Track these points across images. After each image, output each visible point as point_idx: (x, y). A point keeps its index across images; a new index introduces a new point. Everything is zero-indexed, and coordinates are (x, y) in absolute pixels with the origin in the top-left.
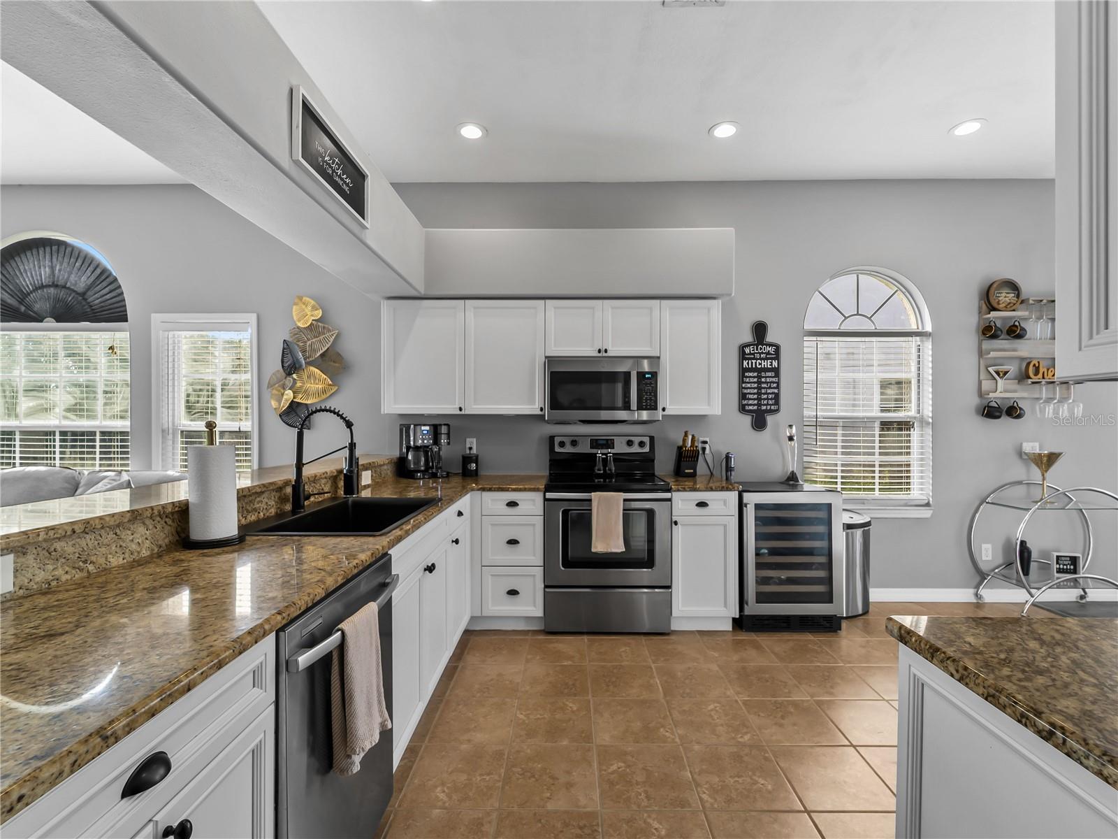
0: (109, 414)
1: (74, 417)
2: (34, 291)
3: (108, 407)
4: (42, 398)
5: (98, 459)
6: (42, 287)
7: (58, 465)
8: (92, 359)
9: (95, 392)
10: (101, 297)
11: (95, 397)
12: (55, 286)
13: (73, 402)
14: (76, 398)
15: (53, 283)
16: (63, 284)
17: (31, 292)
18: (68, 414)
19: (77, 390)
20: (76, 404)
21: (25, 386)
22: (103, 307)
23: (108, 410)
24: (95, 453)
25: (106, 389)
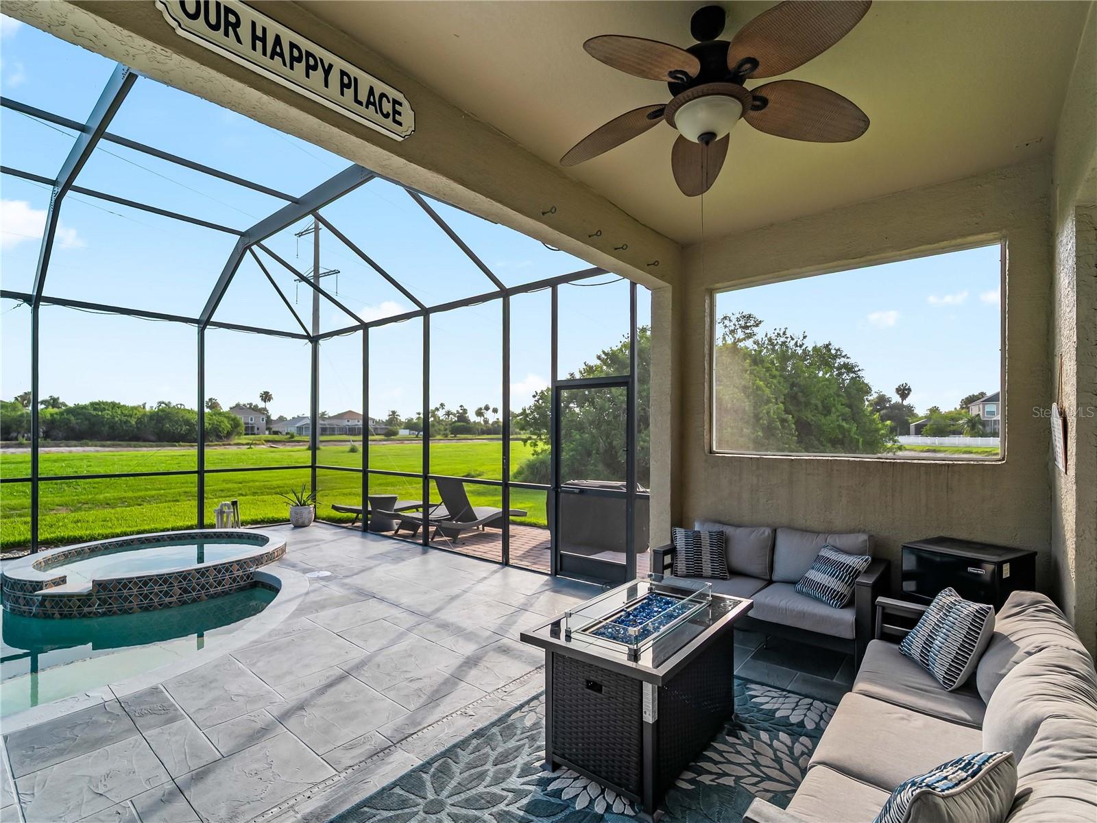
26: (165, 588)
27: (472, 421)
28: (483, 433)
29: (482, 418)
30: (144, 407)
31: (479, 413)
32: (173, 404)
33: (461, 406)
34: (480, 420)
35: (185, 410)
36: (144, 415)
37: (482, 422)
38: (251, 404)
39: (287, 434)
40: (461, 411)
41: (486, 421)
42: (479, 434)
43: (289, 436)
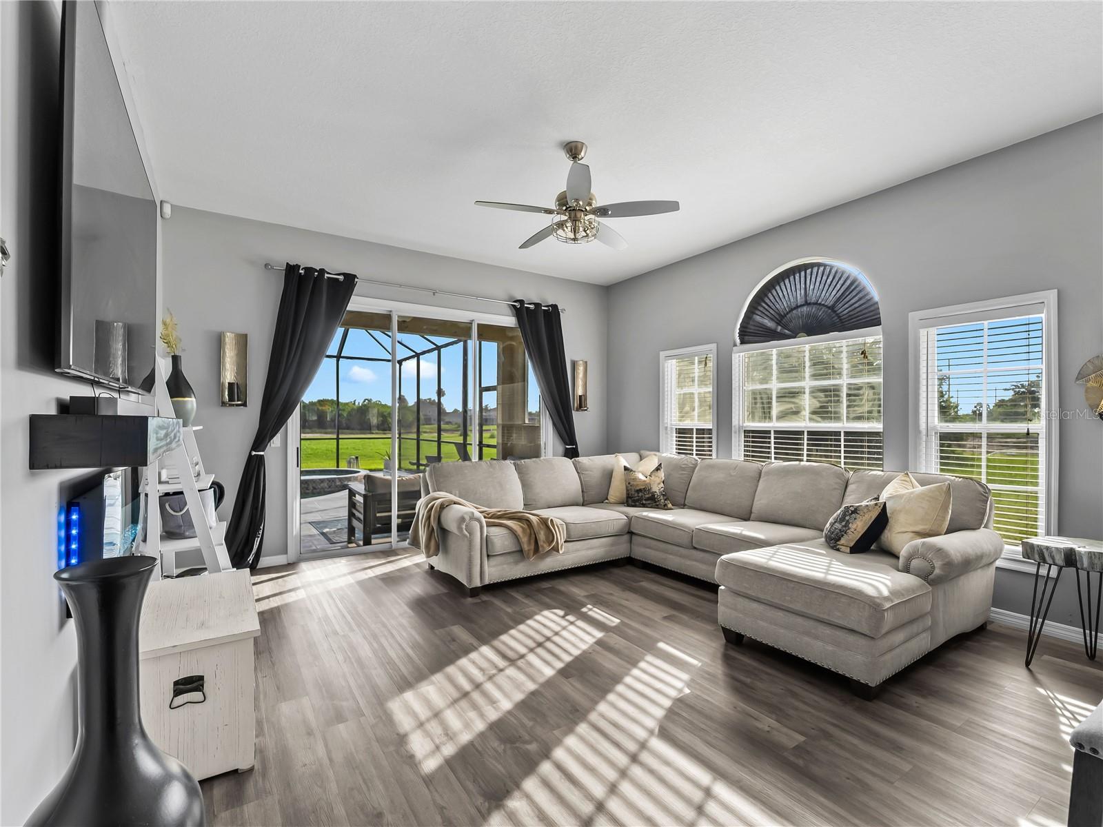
0: (852, 416)
1: (819, 419)
2: (790, 311)
3: (852, 409)
4: (794, 403)
5: (842, 457)
6: (797, 307)
7: (805, 460)
8: (836, 366)
9: (838, 396)
10: (850, 307)
11: (838, 400)
12: (807, 303)
13: (818, 405)
14: (820, 402)
15: (806, 301)
16: (816, 301)
17: (787, 313)
18: (814, 416)
19: (822, 395)
20: (821, 407)
21: (777, 393)
22: (850, 316)
23: (851, 412)
24: (840, 451)
25: (849, 392)
26: (306, 486)
30: (354, 404)
32: (374, 400)
35: (381, 404)
36: (353, 409)
38: (430, 399)
39: (456, 424)
43: (456, 426)
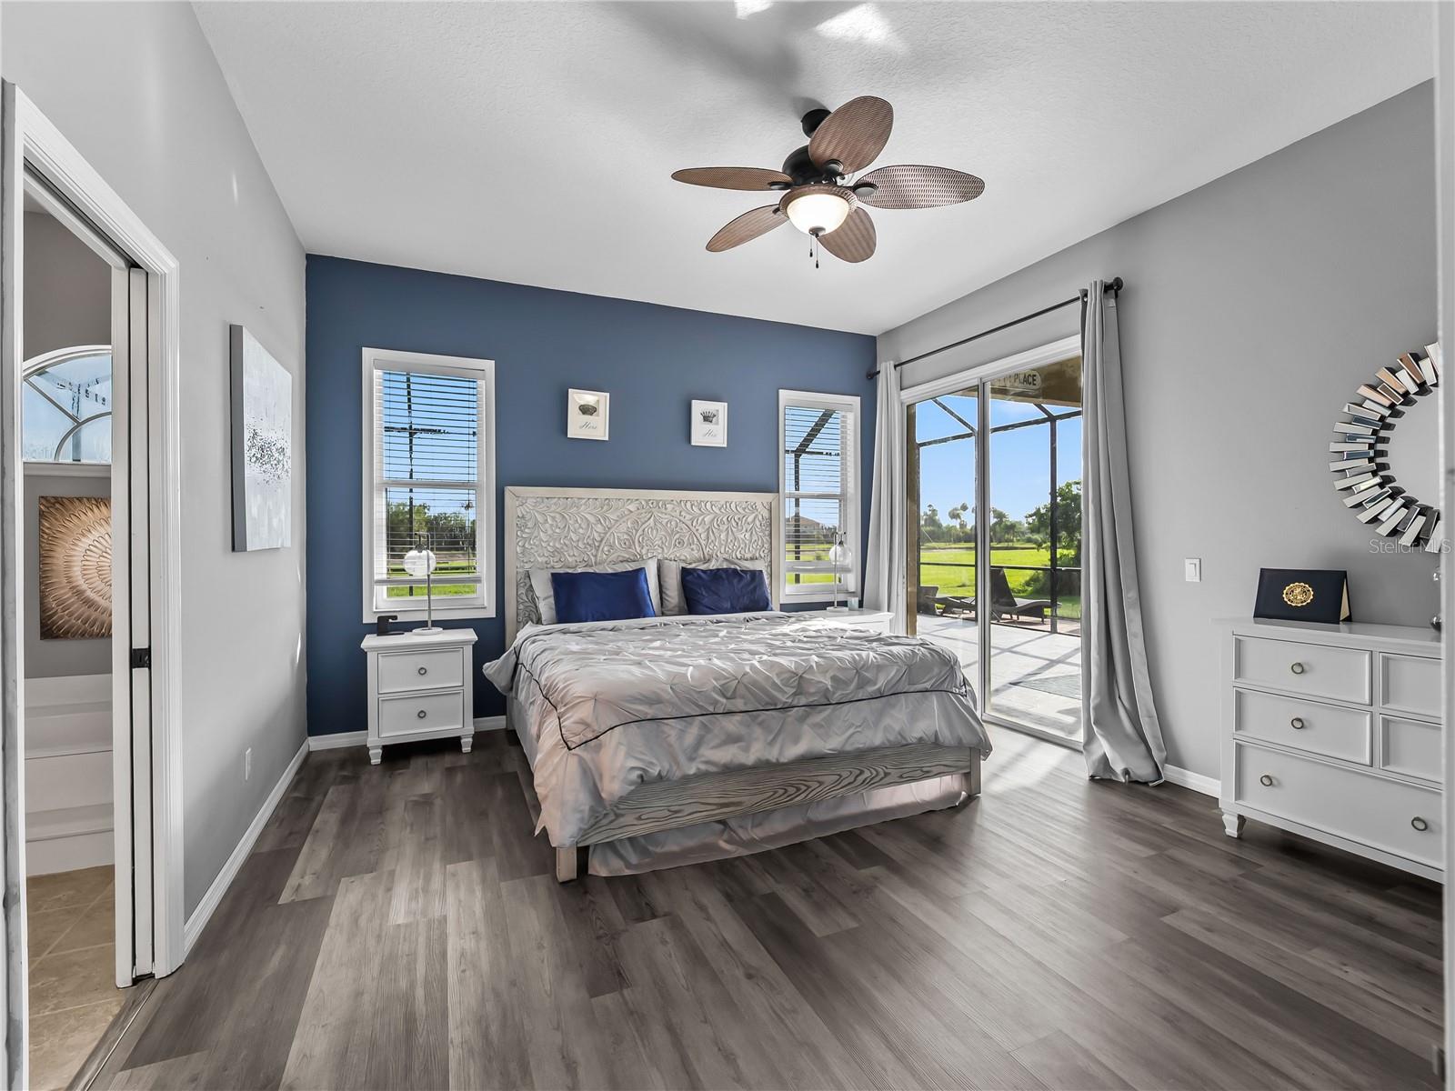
27: (944, 525)
28: (958, 540)
29: (959, 521)
31: (954, 516)
33: (930, 506)
34: (956, 523)
37: (958, 527)
40: (929, 513)
41: (963, 526)
42: (955, 542)
